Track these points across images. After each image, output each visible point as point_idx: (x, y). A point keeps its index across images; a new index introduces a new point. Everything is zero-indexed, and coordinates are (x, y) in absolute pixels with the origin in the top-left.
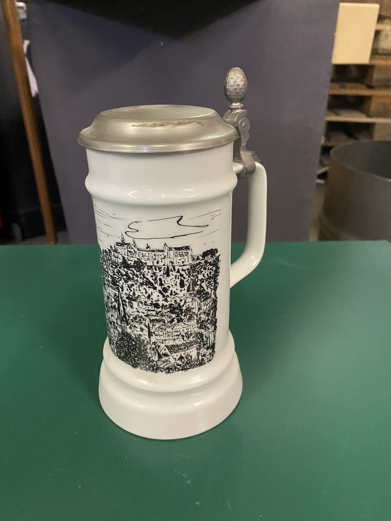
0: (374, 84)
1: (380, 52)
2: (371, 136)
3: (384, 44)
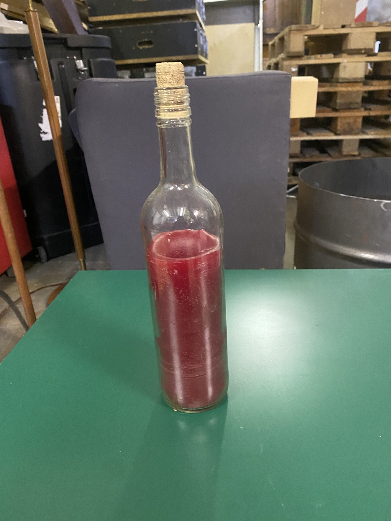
0: (338, 108)
1: (340, 81)
3: (343, 74)
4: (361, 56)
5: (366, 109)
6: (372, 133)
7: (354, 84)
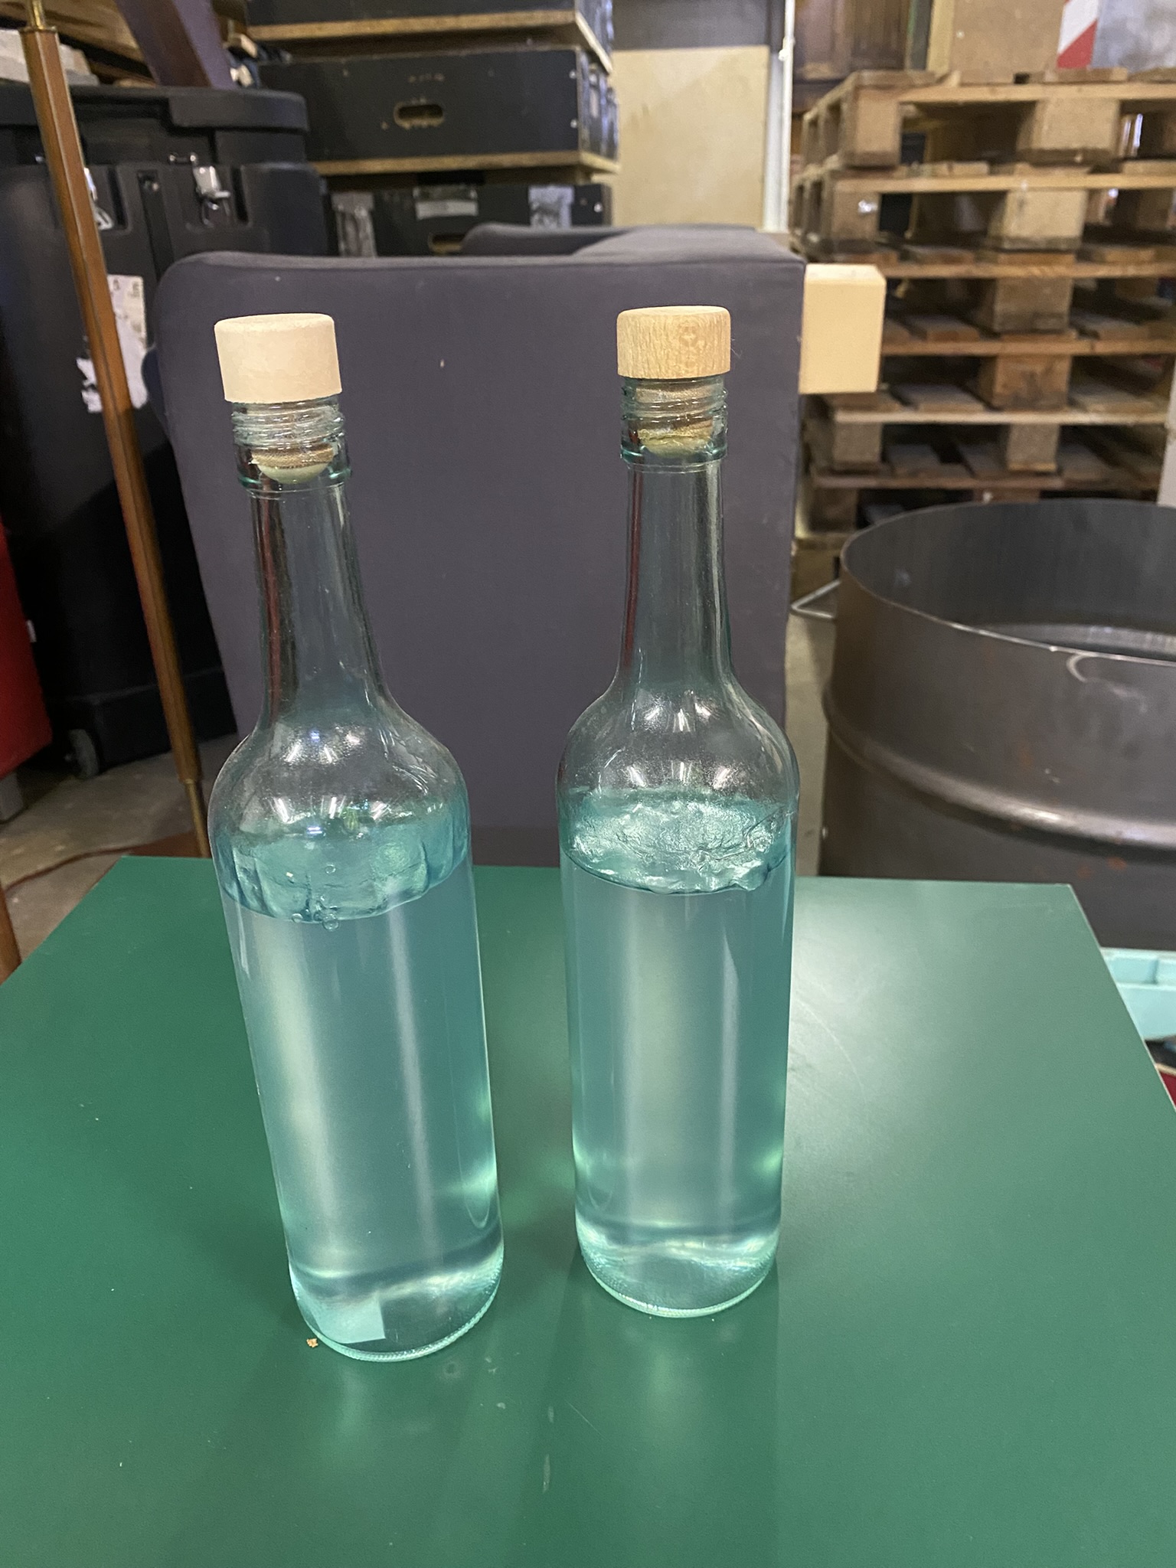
0: (997, 327)
1: (1007, 246)
2: (1002, 461)
3: (1016, 225)
4: (1073, 171)
5: (1083, 333)
6: (1101, 407)
7: (1050, 257)
